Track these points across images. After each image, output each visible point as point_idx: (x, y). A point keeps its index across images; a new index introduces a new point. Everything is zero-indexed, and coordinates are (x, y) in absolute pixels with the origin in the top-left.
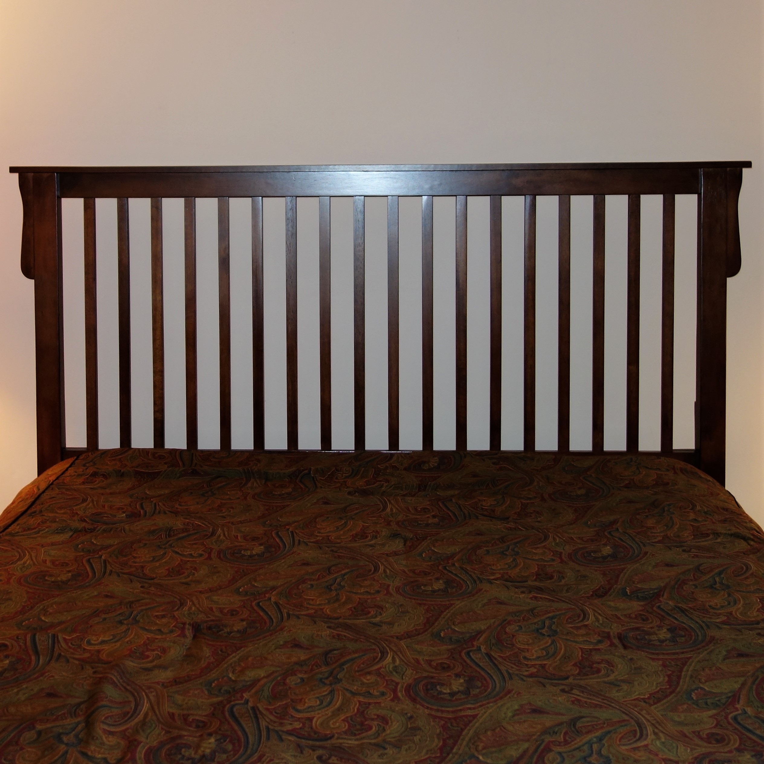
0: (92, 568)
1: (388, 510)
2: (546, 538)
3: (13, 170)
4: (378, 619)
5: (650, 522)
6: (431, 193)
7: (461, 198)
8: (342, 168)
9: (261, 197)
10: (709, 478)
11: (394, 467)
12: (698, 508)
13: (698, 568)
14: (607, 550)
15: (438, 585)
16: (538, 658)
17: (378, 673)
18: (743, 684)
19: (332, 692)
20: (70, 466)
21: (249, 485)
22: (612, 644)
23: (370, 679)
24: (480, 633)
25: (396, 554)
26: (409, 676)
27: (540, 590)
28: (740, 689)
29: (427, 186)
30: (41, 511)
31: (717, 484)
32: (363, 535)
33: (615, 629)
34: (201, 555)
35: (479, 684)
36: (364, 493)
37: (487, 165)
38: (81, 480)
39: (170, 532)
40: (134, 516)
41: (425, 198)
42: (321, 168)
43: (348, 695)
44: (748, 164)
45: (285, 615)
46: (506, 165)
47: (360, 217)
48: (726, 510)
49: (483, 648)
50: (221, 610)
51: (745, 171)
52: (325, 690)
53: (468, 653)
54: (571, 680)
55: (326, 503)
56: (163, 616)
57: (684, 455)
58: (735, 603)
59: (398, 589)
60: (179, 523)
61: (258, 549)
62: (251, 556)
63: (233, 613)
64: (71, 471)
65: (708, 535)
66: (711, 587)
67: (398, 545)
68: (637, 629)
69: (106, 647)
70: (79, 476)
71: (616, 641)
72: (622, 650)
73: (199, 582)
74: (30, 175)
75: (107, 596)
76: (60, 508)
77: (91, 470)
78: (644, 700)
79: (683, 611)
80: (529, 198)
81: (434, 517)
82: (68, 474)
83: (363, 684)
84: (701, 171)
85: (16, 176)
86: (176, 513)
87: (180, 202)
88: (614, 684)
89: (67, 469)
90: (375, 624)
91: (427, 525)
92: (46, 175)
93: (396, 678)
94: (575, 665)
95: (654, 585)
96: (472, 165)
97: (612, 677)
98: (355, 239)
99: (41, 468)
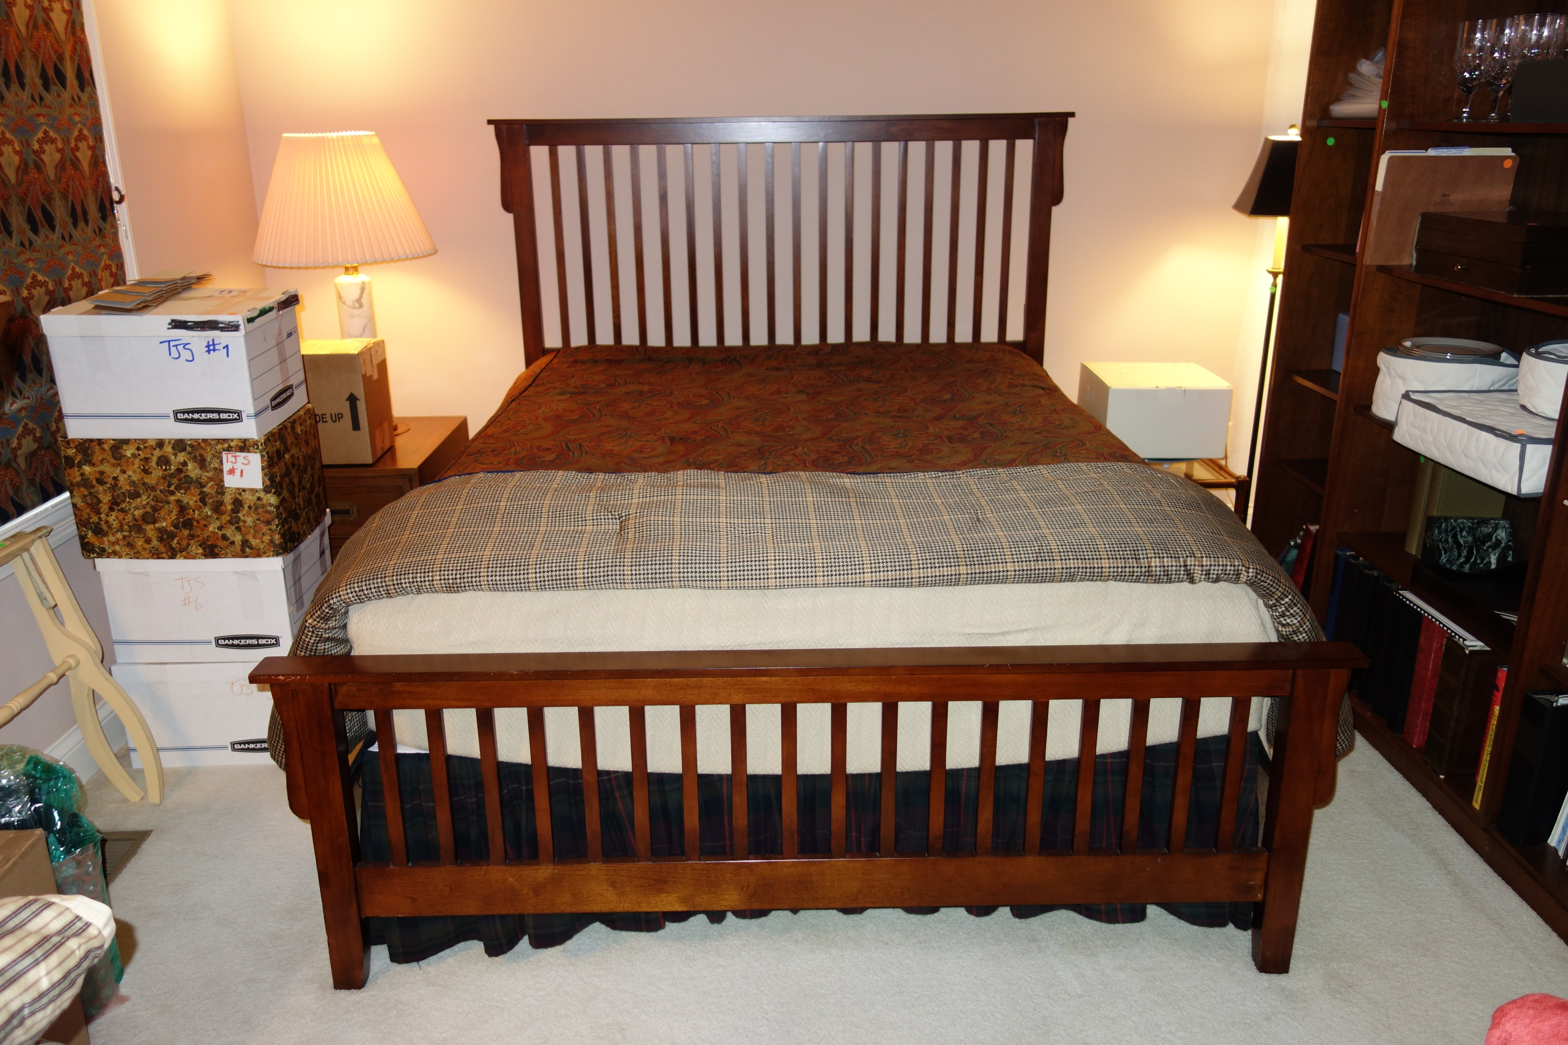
0: (592, 413)
1: (795, 378)
2: (906, 391)
3: (490, 122)
4: (792, 432)
5: (980, 381)
6: (826, 140)
7: (849, 144)
8: (756, 119)
9: (690, 145)
10: (1028, 357)
11: (798, 353)
12: (1016, 372)
13: (1007, 404)
14: (947, 396)
15: (832, 416)
16: (895, 448)
17: (794, 455)
18: (1019, 456)
19: (765, 463)
20: (555, 357)
21: (692, 367)
22: (942, 441)
23: (789, 458)
24: (858, 437)
25: (802, 401)
26: (813, 456)
27: (899, 417)
28: (1017, 458)
29: (822, 134)
30: (543, 384)
31: (1035, 363)
32: (779, 392)
33: (946, 433)
34: (666, 406)
35: (857, 459)
36: (777, 369)
37: (870, 116)
38: (565, 366)
39: (641, 393)
40: (611, 385)
41: (821, 144)
42: (712, 120)
43: (775, 466)
44: (1072, 115)
45: (730, 432)
46: (885, 116)
47: (770, 160)
48: (1036, 374)
49: (860, 443)
50: (686, 432)
51: (1070, 120)
52: (762, 462)
53: (850, 446)
54: (914, 457)
55: (750, 376)
56: (649, 434)
57: (1015, 345)
58: (1026, 420)
59: (804, 419)
60: (645, 388)
61: (705, 402)
62: (700, 406)
63: (694, 432)
64: (556, 360)
65: (1017, 386)
66: (1013, 413)
67: (803, 397)
68: (960, 434)
69: (616, 448)
70: (564, 363)
71: (946, 440)
72: (948, 443)
73: (667, 419)
74: (504, 127)
75: (607, 426)
76: (557, 381)
77: (571, 359)
78: (958, 464)
79: (991, 425)
80: (902, 143)
81: (828, 382)
82: (553, 362)
83: (785, 461)
84: (1036, 121)
85: (492, 127)
86: (642, 383)
87: (626, 149)
88: (941, 458)
89: (552, 360)
90: (789, 435)
91: (823, 386)
92: (516, 127)
93: (805, 457)
94: (918, 450)
95: (975, 413)
96: (858, 116)
97: (940, 455)
98: (766, 178)
99: (529, 362)
